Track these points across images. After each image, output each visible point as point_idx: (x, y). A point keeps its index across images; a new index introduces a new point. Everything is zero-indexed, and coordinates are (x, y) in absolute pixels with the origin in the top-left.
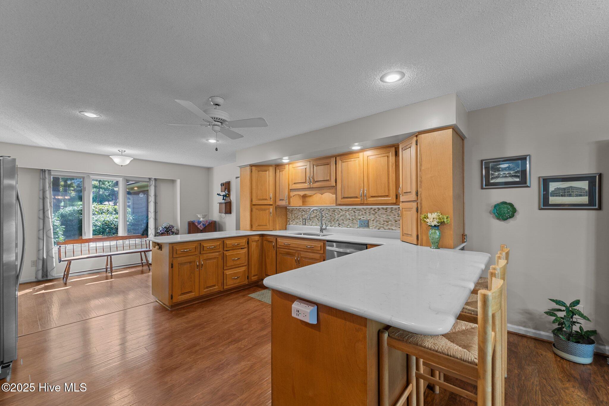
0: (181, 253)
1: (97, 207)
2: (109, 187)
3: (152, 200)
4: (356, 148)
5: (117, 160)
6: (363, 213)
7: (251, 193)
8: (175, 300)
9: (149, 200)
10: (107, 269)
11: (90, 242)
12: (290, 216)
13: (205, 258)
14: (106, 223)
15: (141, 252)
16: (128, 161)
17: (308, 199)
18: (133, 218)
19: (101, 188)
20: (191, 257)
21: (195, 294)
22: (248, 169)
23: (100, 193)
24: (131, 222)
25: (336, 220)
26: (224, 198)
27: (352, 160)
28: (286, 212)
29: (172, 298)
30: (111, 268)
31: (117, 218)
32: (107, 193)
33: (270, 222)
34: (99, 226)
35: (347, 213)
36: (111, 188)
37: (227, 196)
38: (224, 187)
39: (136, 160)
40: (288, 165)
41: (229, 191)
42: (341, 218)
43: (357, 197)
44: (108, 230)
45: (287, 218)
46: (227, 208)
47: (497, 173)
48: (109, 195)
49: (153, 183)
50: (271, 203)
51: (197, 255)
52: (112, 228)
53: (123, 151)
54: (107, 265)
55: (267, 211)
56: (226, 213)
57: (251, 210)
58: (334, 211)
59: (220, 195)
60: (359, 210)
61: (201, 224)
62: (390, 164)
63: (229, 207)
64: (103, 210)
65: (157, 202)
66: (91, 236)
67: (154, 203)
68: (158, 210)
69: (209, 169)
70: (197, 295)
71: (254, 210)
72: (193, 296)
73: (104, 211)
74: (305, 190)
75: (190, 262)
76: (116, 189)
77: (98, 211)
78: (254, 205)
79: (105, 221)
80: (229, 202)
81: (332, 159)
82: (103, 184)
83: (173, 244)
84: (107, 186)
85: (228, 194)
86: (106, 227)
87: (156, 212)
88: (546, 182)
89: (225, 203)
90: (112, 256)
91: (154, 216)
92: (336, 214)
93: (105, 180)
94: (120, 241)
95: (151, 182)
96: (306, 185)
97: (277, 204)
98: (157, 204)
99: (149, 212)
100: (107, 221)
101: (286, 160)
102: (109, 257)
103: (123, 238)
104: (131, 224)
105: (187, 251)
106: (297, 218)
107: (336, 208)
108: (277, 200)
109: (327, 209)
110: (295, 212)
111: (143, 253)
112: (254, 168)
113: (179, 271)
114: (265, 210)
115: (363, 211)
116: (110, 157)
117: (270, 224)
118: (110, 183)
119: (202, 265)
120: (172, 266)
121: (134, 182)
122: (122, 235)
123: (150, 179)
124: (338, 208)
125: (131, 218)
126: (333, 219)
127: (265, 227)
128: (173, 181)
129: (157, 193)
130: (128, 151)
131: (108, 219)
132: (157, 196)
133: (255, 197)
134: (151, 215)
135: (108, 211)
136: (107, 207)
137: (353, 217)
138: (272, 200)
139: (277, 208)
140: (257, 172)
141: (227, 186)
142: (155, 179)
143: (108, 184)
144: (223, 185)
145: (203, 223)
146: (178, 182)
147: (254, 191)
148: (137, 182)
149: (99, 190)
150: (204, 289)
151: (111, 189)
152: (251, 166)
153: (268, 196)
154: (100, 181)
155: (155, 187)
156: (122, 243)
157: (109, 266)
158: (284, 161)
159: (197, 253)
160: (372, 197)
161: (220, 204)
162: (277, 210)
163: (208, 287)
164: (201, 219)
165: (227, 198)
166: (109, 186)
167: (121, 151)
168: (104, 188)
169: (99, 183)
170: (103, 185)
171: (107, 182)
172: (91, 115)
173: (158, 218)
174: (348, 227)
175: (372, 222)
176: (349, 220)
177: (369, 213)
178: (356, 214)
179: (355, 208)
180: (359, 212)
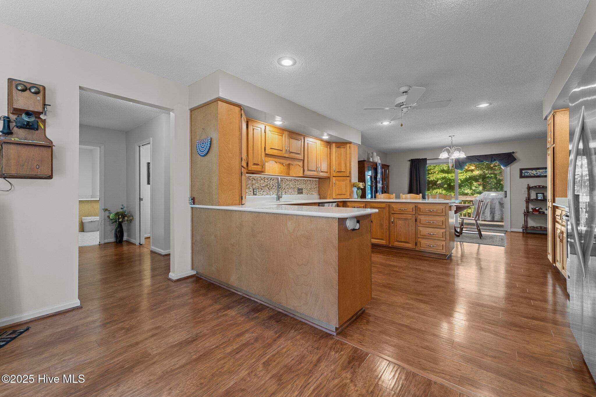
6: (300, 183)
25: (283, 189)
42: (287, 187)
43: (315, 171)
60: (298, 181)
92: (283, 183)
107: (284, 178)
124: (285, 179)
137: (294, 186)
160: (322, 172)
176: (292, 189)
177: (303, 183)
178: (296, 184)
179: (295, 179)
180: (297, 182)
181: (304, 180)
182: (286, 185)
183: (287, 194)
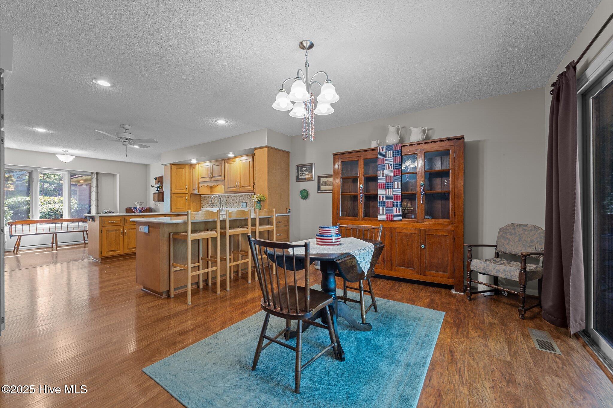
0: (108, 223)
1: (42, 198)
2: (54, 180)
3: (94, 190)
4: (231, 155)
5: (62, 158)
6: (244, 198)
7: (171, 184)
8: (103, 255)
9: (92, 190)
10: (52, 244)
11: (38, 223)
12: (203, 202)
13: (128, 228)
14: (52, 210)
15: (83, 231)
16: (71, 159)
17: (214, 189)
18: (77, 206)
19: (46, 182)
20: (117, 227)
21: (120, 252)
22: (169, 166)
23: (44, 187)
24: (75, 210)
25: (230, 203)
26: (158, 189)
27: (233, 162)
28: (200, 199)
29: (101, 253)
30: (56, 243)
31: (62, 206)
32: (52, 187)
33: (186, 205)
34: (45, 213)
35: (236, 198)
36: (57, 181)
37: (160, 187)
38: (157, 180)
39: (78, 158)
40: (198, 165)
41: (162, 184)
42: (232, 202)
43: (235, 187)
44: (53, 216)
45: (201, 203)
46: (160, 197)
47: (302, 173)
48: (55, 190)
49: (95, 176)
50: (187, 192)
51: (121, 226)
52: (58, 215)
53: (67, 151)
54: (53, 241)
55: (184, 198)
56: (159, 201)
57: (171, 198)
58: (229, 197)
59: (154, 187)
61: (138, 210)
62: (251, 166)
63: (161, 197)
64: (48, 201)
65: (98, 192)
66: (38, 219)
67: (96, 192)
68: (99, 198)
69: (146, 166)
70: (122, 253)
71: (173, 197)
72: (118, 254)
73: (50, 202)
74: (208, 182)
75: (116, 230)
76: (62, 182)
77: (43, 202)
78: (173, 193)
79: (51, 209)
80: (161, 192)
81: (222, 161)
82: (48, 177)
83: (102, 217)
84: (53, 180)
85: (161, 186)
86: (52, 213)
87: (97, 200)
88: (319, 178)
89: (158, 193)
90: (57, 234)
91: (96, 203)
92: (229, 199)
93: (51, 173)
94: (65, 223)
95: (93, 175)
96: (208, 179)
97: (191, 193)
98: (98, 194)
99: (91, 200)
100: (53, 209)
101: (194, 161)
102: (55, 234)
103: (67, 220)
104: (76, 211)
105: (113, 222)
106: (207, 203)
107: (230, 195)
108: (191, 190)
109: (224, 196)
110: (206, 199)
111: (85, 232)
112: (173, 166)
113: (107, 235)
114: (182, 197)
115: (244, 196)
116: (56, 155)
117: (186, 207)
118: (56, 177)
119: (126, 233)
120: (101, 232)
121: (80, 176)
122: (66, 218)
123: (92, 173)
124: (231, 195)
125: (76, 206)
126: (228, 203)
127: (182, 209)
128: (114, 175)
129: (98, 184)
130: (72, 151)
131: (54, 207)
132: (99, 187)
133: (174, 187)
134: (93, 203)
135: (54, 202)
136: (53, 199)
137: (239, 201)
138: (187, 189)
139: (192, 195)
140: (176, 169)
141: (160, 180)
142: (97, 174)
143: (54, 178)
144: (157, 179)
145: (139, 209)
146: (118, 175)
147: (173, 183)
148: (83, 175)
149: (44, 184)
150: (128, 249)
151: (58, 183)
152: (171, 164)
153: (184, 187)
154: (44, 174)
155: (97, 179)
156: (66, 225)
157: (55, 242)
158: (192, 162)
159: (121, 224)
160: (242, 186)
161: (154, 193)
162: (192, 197)
163: (130, 248)
164: (138, 206)
165: (160, 189)
166: (56, 179)
167: (65, 151)
168: (49, 182)
169: (44, 177)
170: (47, 179)
171: (52, 176)
172: (41, 130)
173: (99, 204)
174: (236, 207)
175: (248, 204)
176: (236, 203)
177: (247, 198)
178: (240, 199)
179: (240, 195)
180: (241, 197)
181: (248, 195)
182: (232, 200)
183: (233, 207)
